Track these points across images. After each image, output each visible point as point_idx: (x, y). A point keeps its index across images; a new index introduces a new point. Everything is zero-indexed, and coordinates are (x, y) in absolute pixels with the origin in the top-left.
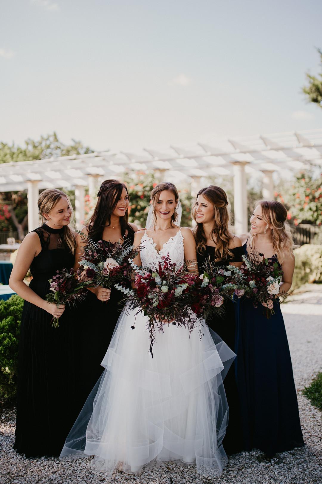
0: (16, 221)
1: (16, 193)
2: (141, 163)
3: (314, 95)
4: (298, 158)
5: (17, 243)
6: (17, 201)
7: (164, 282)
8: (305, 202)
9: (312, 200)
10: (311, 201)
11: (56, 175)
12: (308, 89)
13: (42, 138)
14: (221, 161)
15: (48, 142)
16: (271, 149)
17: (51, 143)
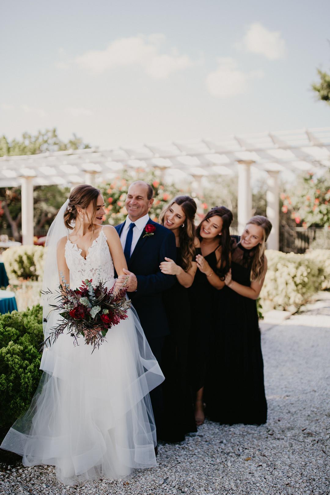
0: (10, 218)
1: (10, 188)
2: (140, 159)
3: (324, 92)
4: (306, 158)
5: (10, 240)
6: (11, 197)
8: (315, 205)
9: (322, 202)
10: (320, 204)
11: (51, 171)
12: (318, 85)
13: (40, 133)
14: (225, 159)
15: (45, 138)
16: (279, 148)
17: (48, 138)
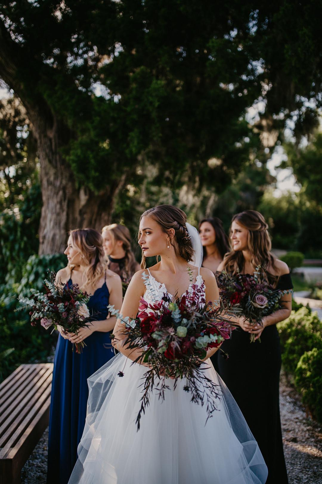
7: (185, 321)
